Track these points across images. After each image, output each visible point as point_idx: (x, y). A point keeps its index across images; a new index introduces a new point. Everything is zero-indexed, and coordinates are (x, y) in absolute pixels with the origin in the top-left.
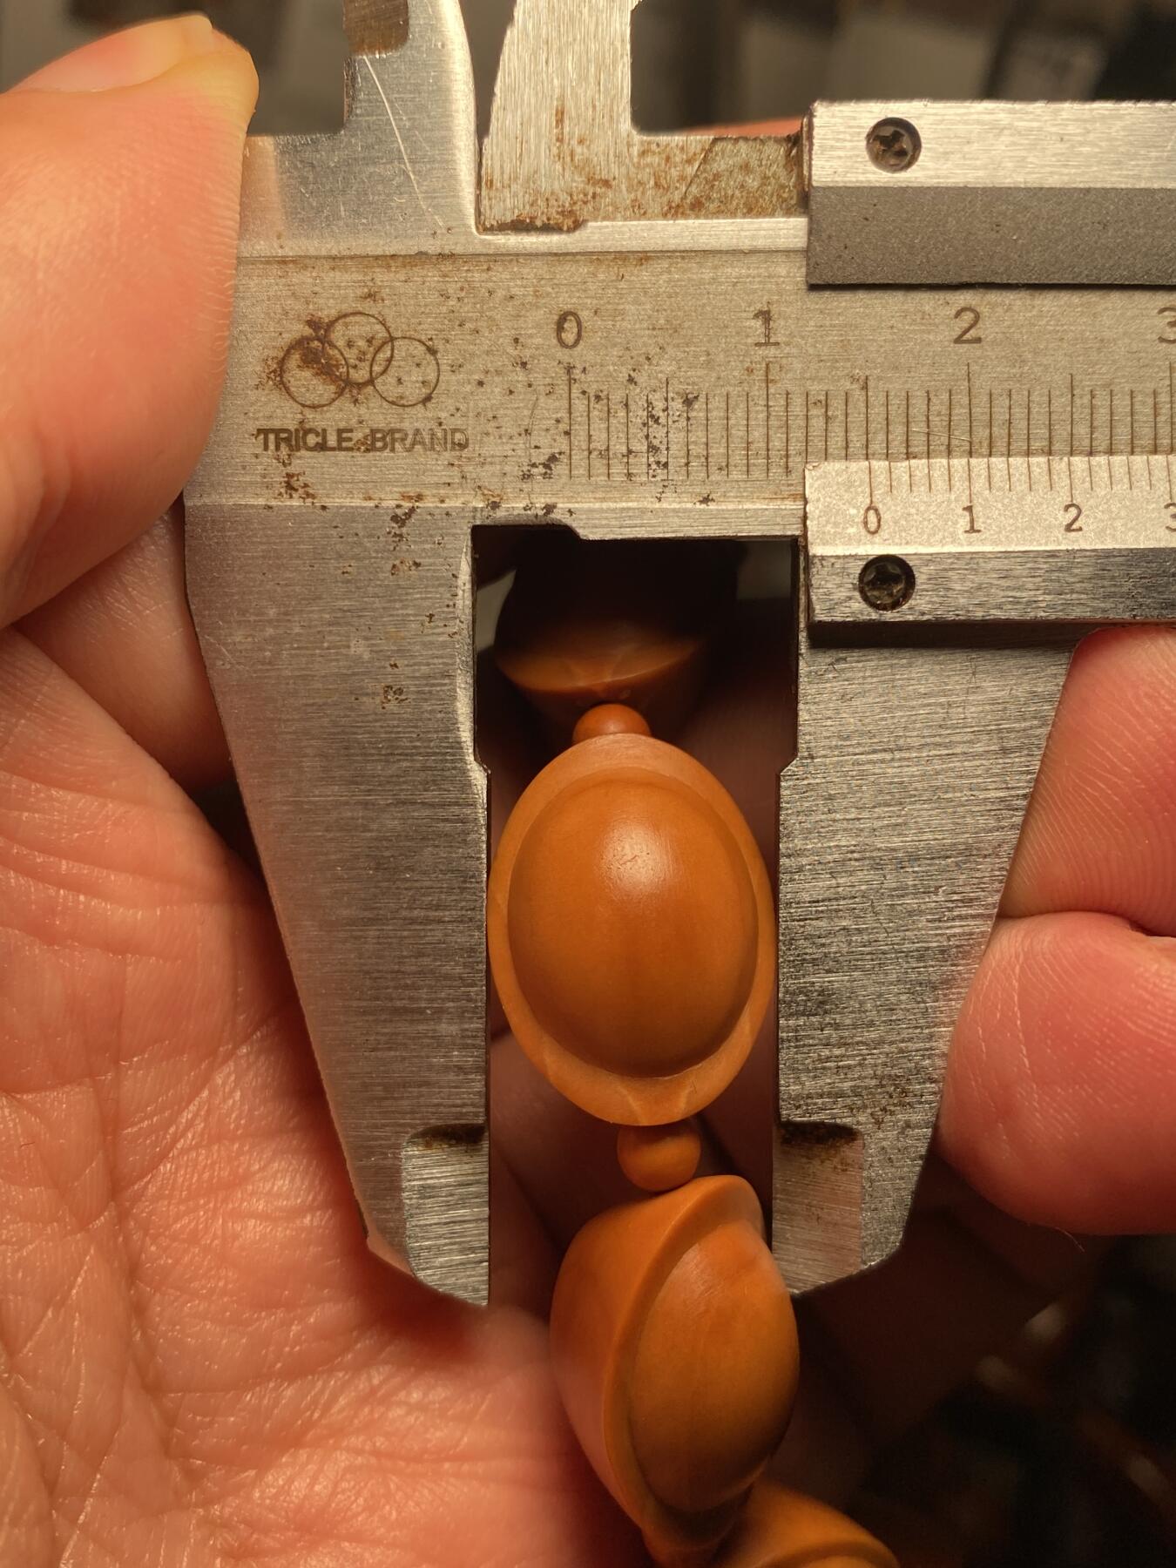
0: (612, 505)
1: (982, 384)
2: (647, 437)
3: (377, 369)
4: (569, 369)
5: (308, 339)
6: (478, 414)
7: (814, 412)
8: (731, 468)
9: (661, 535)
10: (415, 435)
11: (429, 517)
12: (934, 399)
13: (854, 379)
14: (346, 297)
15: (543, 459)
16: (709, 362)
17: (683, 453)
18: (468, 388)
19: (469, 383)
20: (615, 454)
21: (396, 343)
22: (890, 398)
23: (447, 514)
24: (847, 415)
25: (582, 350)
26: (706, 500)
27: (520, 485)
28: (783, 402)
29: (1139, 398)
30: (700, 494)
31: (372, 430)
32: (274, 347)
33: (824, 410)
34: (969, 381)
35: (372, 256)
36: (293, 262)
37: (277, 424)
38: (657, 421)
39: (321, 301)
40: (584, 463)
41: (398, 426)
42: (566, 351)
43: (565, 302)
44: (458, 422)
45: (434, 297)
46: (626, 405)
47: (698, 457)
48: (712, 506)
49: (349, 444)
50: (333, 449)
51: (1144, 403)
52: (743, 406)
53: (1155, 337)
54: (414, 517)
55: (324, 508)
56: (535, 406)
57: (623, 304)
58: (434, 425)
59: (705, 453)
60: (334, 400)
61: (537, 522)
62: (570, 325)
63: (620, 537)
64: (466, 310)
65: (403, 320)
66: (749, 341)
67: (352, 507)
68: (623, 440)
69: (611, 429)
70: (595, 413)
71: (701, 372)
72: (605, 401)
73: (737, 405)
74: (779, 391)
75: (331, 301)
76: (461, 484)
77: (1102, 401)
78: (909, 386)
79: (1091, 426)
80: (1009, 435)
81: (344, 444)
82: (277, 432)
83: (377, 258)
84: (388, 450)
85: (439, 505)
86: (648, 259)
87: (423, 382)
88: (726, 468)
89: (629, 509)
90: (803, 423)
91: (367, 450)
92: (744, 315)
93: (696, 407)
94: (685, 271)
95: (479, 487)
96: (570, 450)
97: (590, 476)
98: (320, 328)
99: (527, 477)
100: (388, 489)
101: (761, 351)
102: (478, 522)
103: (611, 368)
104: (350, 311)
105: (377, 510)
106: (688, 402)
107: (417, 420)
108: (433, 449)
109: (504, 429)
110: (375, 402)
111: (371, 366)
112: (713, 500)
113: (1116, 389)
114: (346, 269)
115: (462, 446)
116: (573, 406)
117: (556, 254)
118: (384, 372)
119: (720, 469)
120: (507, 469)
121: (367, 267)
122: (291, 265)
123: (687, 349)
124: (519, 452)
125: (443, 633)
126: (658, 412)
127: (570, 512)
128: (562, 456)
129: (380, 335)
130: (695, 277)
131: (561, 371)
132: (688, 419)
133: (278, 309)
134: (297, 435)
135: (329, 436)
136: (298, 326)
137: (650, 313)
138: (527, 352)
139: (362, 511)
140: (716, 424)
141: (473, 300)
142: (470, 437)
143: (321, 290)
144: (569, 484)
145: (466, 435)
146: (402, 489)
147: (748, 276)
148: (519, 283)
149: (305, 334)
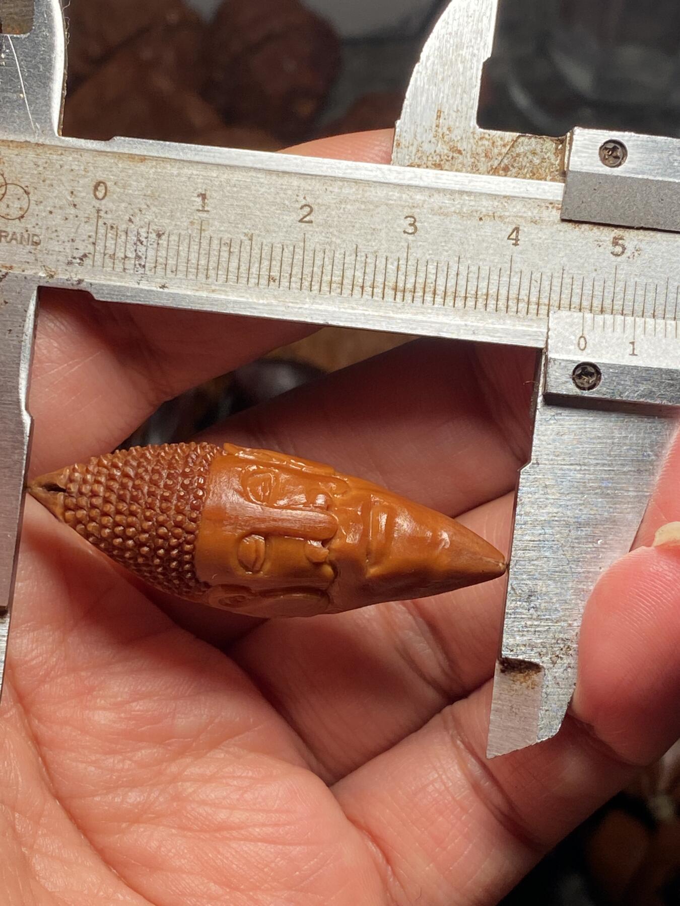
0: (112, 283)
1: (310, 245)
2: (136, 250)
4: (98, 211)
6: (48, 228)
7: (224, 248)
8: (178, 273)
10: (13, 235)
11: (15, 279)
12: (286, 249)
13: (246, 235)
15: (79, 255)
16: (172, 216)
17: (154, 261)
18: (44, 214)
19: (45, 211)
20: (118, 257)
22: (264, 246)
23: (25, 278)
24: (240, 252)
25: (106, 202)
26: (163, 287)
27: (65, 267)
28: (208, 241)
29: (390, 261)
30: (160, 283)
33: (229, 248)
34: (304, 242)
35: (1, 140)
38: (142, 243)
40: (101, 260)
42: (98, 202)
43: (100, 176)
44: (37, 231)
45: (32, 165)
46: (127, 233)
47: (161, 264)
48: (166, 290)
51: (392, 264)
52: (187, 241)
53: (402, 230)
54: (7, 278)
56: (78, 227)
57: (130, 181)
58: (24, 231)
59: (165, 263)
61: (73, 288)
62: (101, 188)
64: (49, 174)
65: (13, 174)
66: (193, 208)
68: (123, 251)
69: (118, 246)
70: (110, 235)
71: (167, 221)
72: (115, 229)
73: (184, 240)
74: (207, 236)
76: (35, 264)
77: (371, 260)
78: (274, 241)
79: (365, 273)
80: (322, 273)
83: (3, 141)
85: (21, 273)
86: (145, 159)
88: (175, 271)
89: (123, 287)
90: (217, 254)
92: (193, 194)
93: (163, 238)
94: (164, 168)
95: (44, 266)
96: (95, 252)
97: (103, 267)
99: (70, 263)
101: (201, 214)
102: (42, 284)
103: (120, 213)
106: (159, 236)
107: (14, 227)
108: (21, 243)
109: (60, 237)
112: (167, 287)
113: (379, 254)
115: (37, 244)
116: (98, 230)
117: (97, 150)
118: (1, 200)
119: (172, 272)
120: (60, 258)
123: (161, 208)
124: (67, 250)
125: (16, 340)
126: (143, 239)
127: (91, 284)
128: (90, 255)
129: (1, 181)
130: (169, 172)
131: (94, 211)
132: (158, 244)
137: (143, 187)
138: (77, 199)
140: (172, 248)
141: (51, 169)
142: (42, 240)
144: (93, 270)
145: (40, 238)
146: (2, 262)
147: (196, 175)
148: (77, 163)
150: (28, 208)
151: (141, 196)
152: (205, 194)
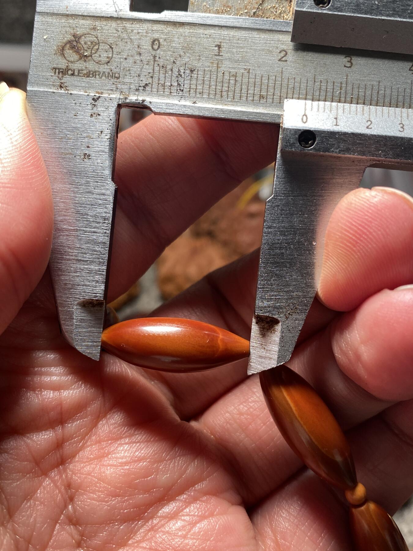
0: (164, 101)
1: (286, 75)
2: (178, 81)
3: (93, 52)
4: (155, 57)
5: (73, 41)
6: (124, 68)
7: (232, 78)
9: (179, 113)
10: (103, 73)
11: (104, 100)
12: (270, 78)
13: (245, 69)
14: (86, 28)
15: (144, 85)
16: (199, 59)
17: (189, 87)
18: (122, 60)
19: (122, 58)
20: (166, 85)
21: (101, 44)
22: (256, 76)
23: (110, 99)
24: (242, 80)
25: (159, 51)
26: (195, 103)
27: (135, 92)
28: (222, 74)
29: (336, 84)
30: (193, 100)
31: (89, 71)
33: (235, 78)
34: (282, 73)
37: (60, 66)
38: (181, 76)
39: (78, 29)
40: (156, 87)
41: (97, 69)
42: (154, 51)
43: (156, 36)
44: (117, 70)
45: (114, 31)
46: (172, 70)
47: (193, 89)
48: (196, 105)
49: (82, 75)
50: (77, 76)
51: (337, 86)
52: (209, 74)
53: (343, 65)
54: (100, 99)
55: (71, 94)
56: (142, 68)
57: (174, 38)
58: (109, 71)
59: (195, 88)
60: (78, 60)
61: (139, 105)
62: (156, 43)
63: (165, 112)
64: (125, 35)
65: (103, 37)
66: (213, 54)
67: (80, 95)
68: (170, 81)
69: (166, 77)
70: (161, 72)
71: (197, 62)
72: (165, 68)
73: (207, 73)
74: (221, 71)
75: (81, 29)
76: (116, 90)
78: (263, 73)
80: (293, 92)
81: (80, 75)
82: (59, 69)
83: (97, 17)
84: (94, 77)
85: (108, 96)
86: (183, 24)
87: (107, 57)
88: (202, 93)
89: (169, 103)
90: (228, 82)
91: (87, 77)
92: (212, 45)
93: (194, 73)
94: (194, 30)
95: (122, 92)
96: (152, 83)
97: (158, 92)
98: (77, 38)
99: (137, 90)
100: (92, 90)
101: (217, 57)
102: (120, 103)
104: (87, 33)
105: (88, 96)
106: (192, 71)
107: (104, 69)
108: (108, 78)
109: (131, 74)
110: (91, 62)
111: (91, 51)
113: (329, 80)
114: (87, 20)
115: (118, 78)
116: (155, 69)
117: (153, 20)
119: (200, 93)
120: (132, 87)
121: (94, 19)
122: (71, 17)
123: (193, 54)
124: (136, 82)
125: (105, 138)
126: (182, 74)
127: (150, 102)
128: (149, 85)
130: (198, 32)
131: (152, 58)
132: (191, 76)
133: (64, 30)
134: (65, 71)
135: (75, 72)
136: (70, 36)
137: (182, 42)
138: (142, 50)
139: (83, 96)
140: (200, 79)
141: (126, 33)
142: (121, 75)
143: (78, 26)
144: (151, 94)
145: (119, 75)
146: (97, 90)
147: (214, 33)
148: (141, 28)
149: (72, 39)
150: (112, 57)
151: (181, 48)
152: (220, 45)
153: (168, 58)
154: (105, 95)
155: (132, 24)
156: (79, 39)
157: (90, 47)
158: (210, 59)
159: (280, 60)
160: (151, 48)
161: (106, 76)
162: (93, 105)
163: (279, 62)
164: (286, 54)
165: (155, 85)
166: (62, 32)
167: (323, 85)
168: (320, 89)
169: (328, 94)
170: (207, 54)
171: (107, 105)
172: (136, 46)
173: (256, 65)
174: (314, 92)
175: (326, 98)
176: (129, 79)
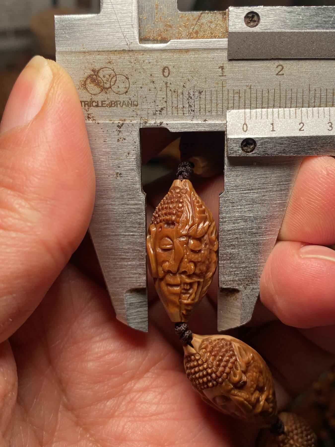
0: (179, 122)
1: (284, 87)
2: (189, 102)
3: (112, 84)
4: (166, 83)
5: (93, 75)
6: (141, 96)
7: (236, 95)
8: (212, 111)
9: (192, 131)
10: (123, 102)
11: (127, 126)
12: (270, 92)
13: (247, 86)
14: (102, 62)
15: (159, 109)
16: (206, 81)
17: (199, 107)
18: (138, 89)
19: (138, 87)
20: (179, 108)
21: (117, 76)
22: (257, 91)
23: (133, 125)
24: (245, 96)
25: (170, 78)
26: (205, 120)
27: (153, 116)
28: (227, 93)
29: (328, 91)
30: (204, 118)
31: (111, 101)
32: (82, 77)
33: (239, 95)
34: (280, 86)
35: (110, 51)
36: (87, 52)
37: (85, 99)
38: (191, 98)
39: (96, 64)
40: (171, 110)
41: (118, 100)
42: (165, 78)
43: (165, 64)
44: (135, 98)
45: (128, 63)
46: (183, 94)
47: (203, 108)
49: (105, 105)
50: (101, 107)
51: (330, 92)
52: (216, 94)
54: (123, 125)
55: (98, 123)
56: (157, 94)
57: (181, 64)
58: (128, 99)
59: (205, 107)
60: (100, 93)
61: (158, 127)
62: (166, 71)
63: (181, 131)
64: (138, 66)
65: (119, 69)
66: (217, 75)
67: (106, 123)
68: (182, 104)
69: (178, 100)
70: (174, 96)
71: (204, 84)
72: (177, 92)
73: (214, 93)
74: (226, 89)
75: (99, 64)
76: (136, 117)
77: (318, 92)
78: (263, 87)
81: (103, 105)
82: (84, 102)
83: (111, 51)
84: (116, 107)
85: (130, 122)
86: (189, 51)
87: (125, 87)
89: (183, 123)
90: (232, 99)
91: (110, 107)
92: (216, 67)
93: (202, 94)
94: (199, 55)
95: (141, 117)
96: (167, 106)
97: (172, 114)
98: (95, 72)
99: (155, 114)
100: (116, 118)
101: (222, 78)
102: (141, 127)
104: (104, 67)
105: (113, 124)
106: (200, 93)
107: (123, 98)
108: (128, 106)
109: (148, 101)
110: (112, 93)
111: (110, 83)
112: (207, 121)
113: (322, 88)
114: (102, 55)
115: (136, 106)
116: (167, 94)
117: (162, 50)
118: (114, 84)
119: (209, 112)
120: (149, 112)
121: (108, 54)
122: (86, 53)
123: (200, 77)
124: (153, 107)
125: (132, 158)
126: (192, 96)
127: (167, 124)
128: (165, 108)
129: (113, 74)
130: (202, 56)
131: (164, 84)
132: (200, 97)
133: (83, 66)
134: (90, 103)
135: (99, 103)
136: (89, 71)
137: (189, 67)
138: (154, 78)
139: (109, 124)
140: (208, 99)
141: (139, 64)
142: (139, 103)
143: (95, 61)
144: (167, 116)
145: (137, 102)
146: (120, 118)
147: (217, 56)
148: (152, 58)
149: (91, 74)
150: (129, 86)
151: (188, 72)
152: (223, 66)
153: (178, 83)
154: (127, 122)
155: (143, 54)
156: (97, 73)
157: (108, 79)
158: (215, 80)
159: (277, 74)
160: (162, 75)
161: (126, 105)
162: (118, 131)
163: (277, 76)
164: (283, 68)
165: (169, 109)
166: (82, 68)
167: (317, 92)
168: (315, 97)
169: (322, 100)
170: (212, 75)
171: (130, 130)
172: (149, 75)
173: (256, 81)
174: (310, 100)
175: (320, 104)
176: (146, 105)
